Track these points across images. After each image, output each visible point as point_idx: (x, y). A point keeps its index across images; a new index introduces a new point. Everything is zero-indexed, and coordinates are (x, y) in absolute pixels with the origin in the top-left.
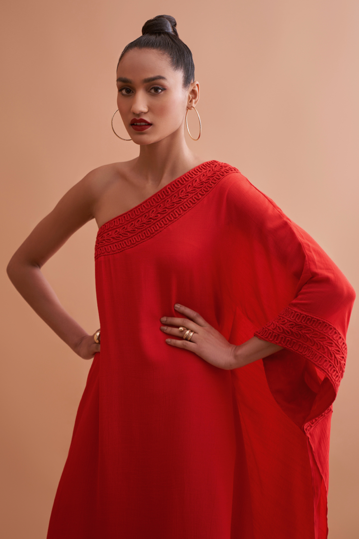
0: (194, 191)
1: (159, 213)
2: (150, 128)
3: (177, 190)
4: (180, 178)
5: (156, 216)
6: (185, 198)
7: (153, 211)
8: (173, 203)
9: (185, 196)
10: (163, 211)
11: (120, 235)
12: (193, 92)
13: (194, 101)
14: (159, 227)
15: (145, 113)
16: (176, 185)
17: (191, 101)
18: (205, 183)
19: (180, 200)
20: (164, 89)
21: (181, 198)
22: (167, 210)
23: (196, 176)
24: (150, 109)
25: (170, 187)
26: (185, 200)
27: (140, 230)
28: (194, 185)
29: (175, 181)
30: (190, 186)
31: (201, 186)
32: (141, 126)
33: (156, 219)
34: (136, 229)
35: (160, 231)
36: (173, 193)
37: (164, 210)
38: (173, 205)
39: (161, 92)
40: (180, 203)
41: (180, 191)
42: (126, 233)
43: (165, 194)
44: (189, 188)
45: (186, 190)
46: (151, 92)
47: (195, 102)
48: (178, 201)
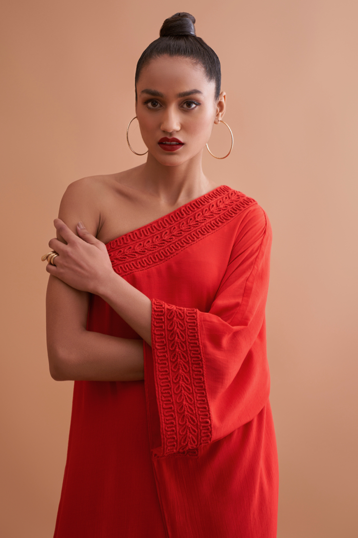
0: (211, 216)
1: (173, 235)
2: (181, 148)
3: (193, 213)
4: (196, 201)
5: (170, 239)
6: (202, 222)
7: (166, 233)
8: (190, 226)
9: (202, 220)
10: (178, 234)
11: (126, 255)
12: (220, 105)
13: (220, 114)
14: (175, 249)
15: (177, 131)
16: (191, 208)
17: (218, 115)
18: (223, 210)
19: (197, 224)
20: (198, 104)
21: (197, 221)
22: (183, 233)
23: (212, 201)
24: (183, 127)
25: (185, 210)
26: (203, 224)
27: (140, 256)
28: (212, 210)
29: (190, 204)
30: (206, 210)
31: (219, 212)
32: (170, 145)
33: (170, 242)
34: (146, 251)
35: (177, 254)
36: (188, 216)
37: (179, 232)
38: (189, 228)
39: (195, 107)
40: (197, 227)
41: (197, 215)
42: (134, 254)
43: (179, 216)
44: (206, 212)
45: (203, 214)
46: (183, 108)
47: (222, 115)
48: (195, 224)
